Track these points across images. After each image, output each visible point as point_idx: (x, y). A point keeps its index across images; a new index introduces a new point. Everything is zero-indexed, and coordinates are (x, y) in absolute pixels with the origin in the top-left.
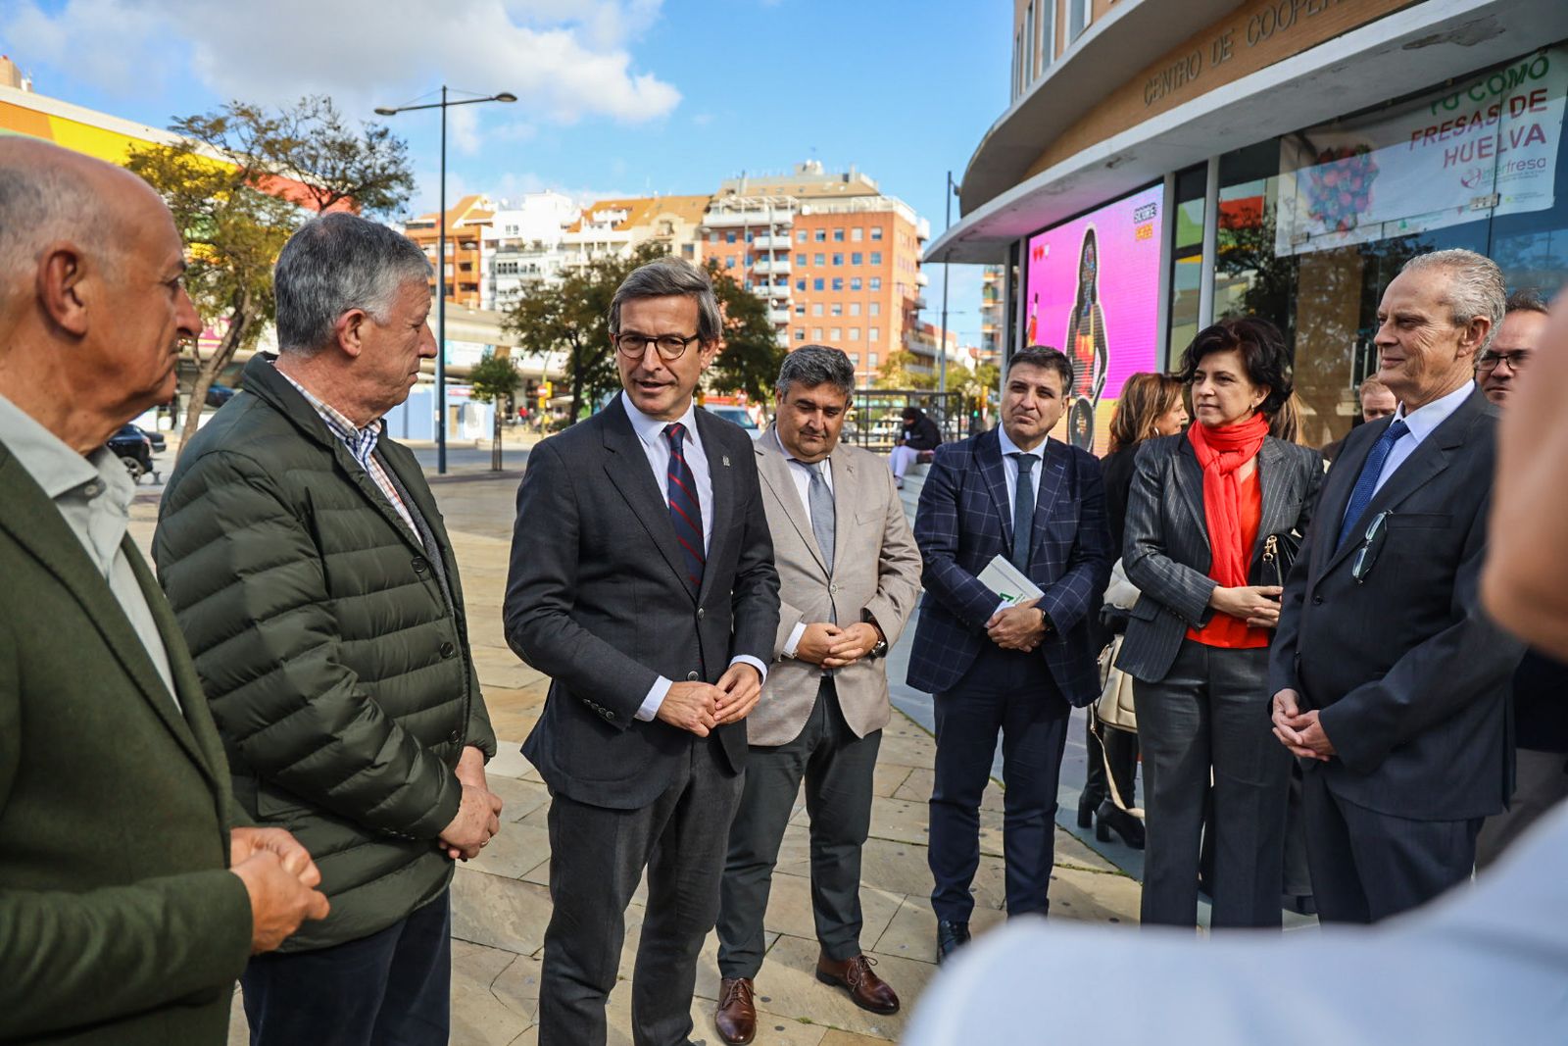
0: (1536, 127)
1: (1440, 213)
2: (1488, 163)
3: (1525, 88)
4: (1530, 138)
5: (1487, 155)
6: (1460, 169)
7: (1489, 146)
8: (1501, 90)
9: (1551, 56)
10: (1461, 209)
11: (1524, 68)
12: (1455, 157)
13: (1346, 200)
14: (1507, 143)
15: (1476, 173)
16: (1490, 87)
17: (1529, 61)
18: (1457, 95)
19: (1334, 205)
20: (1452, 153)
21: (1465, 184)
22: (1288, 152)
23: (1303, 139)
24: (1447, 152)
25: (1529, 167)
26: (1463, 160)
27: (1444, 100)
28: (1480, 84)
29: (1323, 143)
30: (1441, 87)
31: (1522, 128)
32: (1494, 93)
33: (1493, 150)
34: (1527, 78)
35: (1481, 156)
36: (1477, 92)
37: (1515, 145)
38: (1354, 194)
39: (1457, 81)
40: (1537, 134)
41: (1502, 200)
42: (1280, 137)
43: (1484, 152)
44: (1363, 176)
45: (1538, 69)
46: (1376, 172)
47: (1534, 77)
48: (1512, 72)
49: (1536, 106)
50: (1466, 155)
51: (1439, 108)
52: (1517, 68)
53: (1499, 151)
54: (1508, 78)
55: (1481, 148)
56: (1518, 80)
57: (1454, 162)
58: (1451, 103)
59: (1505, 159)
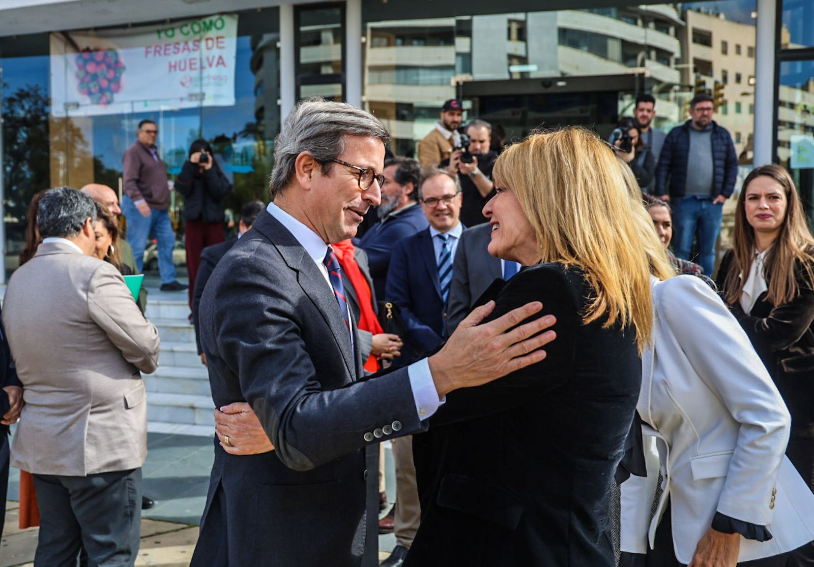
0: (220, 58)
1: (168, 100)
2: (195, 74)
3: (213, 33)
4: (218, 64)
5: (195, 69)
6: (179, 75)
7: (195, 64)
8: (199, 32)
9: (225, 18)
10: (182, 99)
11: (211, 22)
12: (175, 67)
13: (105, 84)
14: (206, 64)
15: (188, 79)
16: (192, 28)
17: (214, 18)
18: (173, 29)
19: (95, 86)
20: (173, 64)
21: (183, 84)
22: (56, 45)
23: (67, 37)
24: (170, 63)
25: (219, 79)
26: (181, 70)
27: (166, 31)
28: (186, 25)
29: (83, 42)
30: (163, 22)
31: (213, 58)
32: (195, 33)
33: (198, 66)
34: (213, 29)
35: (191, 69)
36: (185, 29)
37: (210, 65)
38: (110, 81)
39: (173, 21)
40: (221, 61)
41: (206, 97)
42: (50, 33)
43: (193, 66)
44: (115, 69)
45: (219, 24)
46: (124, 68)
47: (218, 29)
48: (205, 23)
49: (220, 45)
50: (182, 66)
51: (163, 35)
52: (207, 20)
53: (202, 68)
54: (202, 26)
55: (191, 64)
56: (208, 28)
57: (175, 70)
58: (170, 33)
59: (206, 72)
